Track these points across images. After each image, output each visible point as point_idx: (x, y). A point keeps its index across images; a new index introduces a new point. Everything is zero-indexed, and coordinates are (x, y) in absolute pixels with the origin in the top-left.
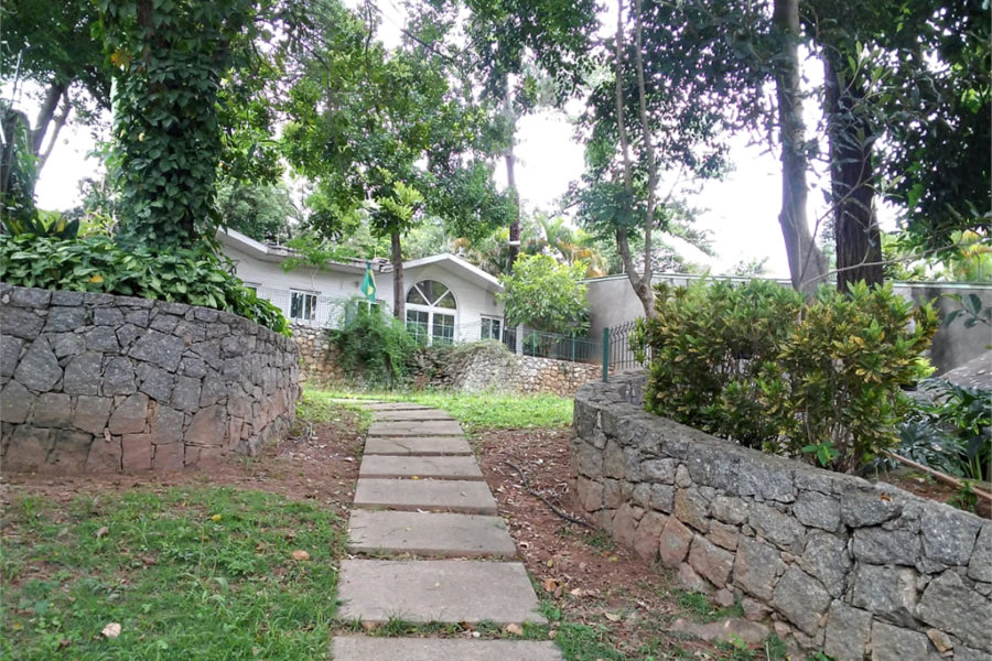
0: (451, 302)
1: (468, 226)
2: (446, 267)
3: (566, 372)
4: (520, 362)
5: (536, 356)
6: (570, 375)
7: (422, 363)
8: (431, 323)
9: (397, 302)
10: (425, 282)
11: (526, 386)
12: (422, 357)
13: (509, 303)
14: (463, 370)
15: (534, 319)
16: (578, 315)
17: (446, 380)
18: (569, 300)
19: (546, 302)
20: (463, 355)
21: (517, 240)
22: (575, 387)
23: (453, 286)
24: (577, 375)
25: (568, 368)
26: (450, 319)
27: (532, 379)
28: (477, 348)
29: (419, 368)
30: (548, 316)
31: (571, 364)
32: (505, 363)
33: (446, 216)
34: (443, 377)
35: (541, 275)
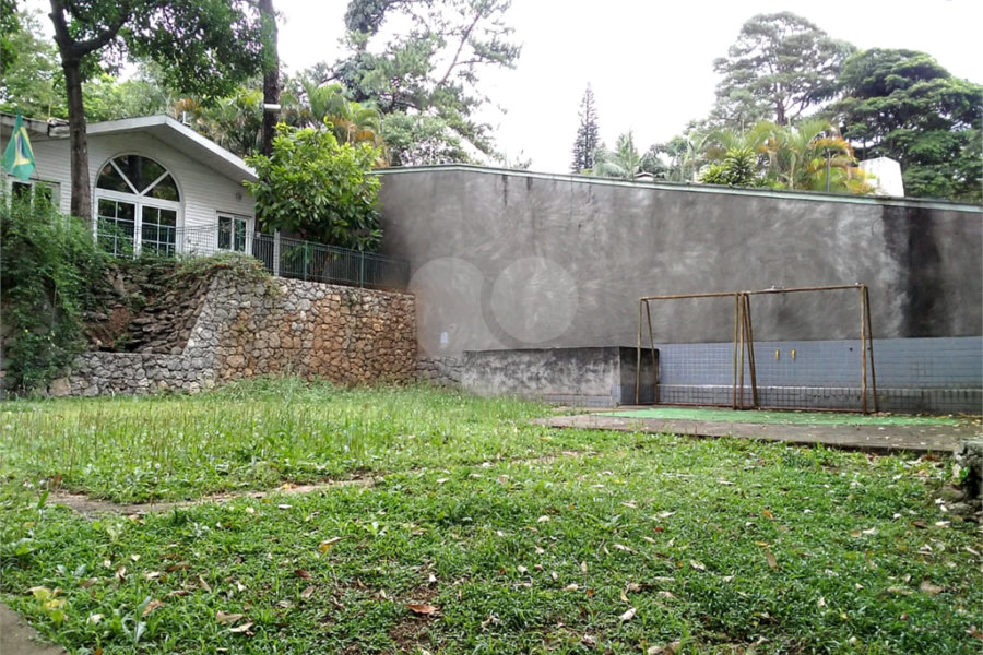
0: (170, 190)
1: (197, 76)
2: (162, 136)
3: (352, 304)
4: (285, 289)
5: (309, 280)
6: (358, 307)
7: (121, 288)
8: (138, 221)
9: (78, 186)
10: (132, 159)
11: (294, 325)
12: (120, 277)
13: (264, 197)
14: (191, 303)
15: (303, 224)
16: (366, 219)
17: (162, 316)
18: (356, 197)
19: (321, 199)
20: (193, 278)
21: (275, 103)
22: (364, 324)
23: (173, 167)
24: (366, 307)
25: (354, 297)
26: (170, 217)
27: (303, 314)
28: (217, 268)
29: (116, 295)
30: (324, 219)
31: (358, 291)
32: (261, 290)
33: (162, 58)
34: (157, 311)
35: (313, 158)
